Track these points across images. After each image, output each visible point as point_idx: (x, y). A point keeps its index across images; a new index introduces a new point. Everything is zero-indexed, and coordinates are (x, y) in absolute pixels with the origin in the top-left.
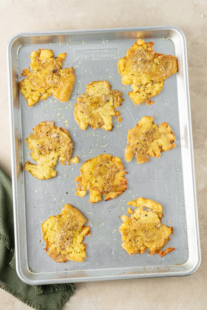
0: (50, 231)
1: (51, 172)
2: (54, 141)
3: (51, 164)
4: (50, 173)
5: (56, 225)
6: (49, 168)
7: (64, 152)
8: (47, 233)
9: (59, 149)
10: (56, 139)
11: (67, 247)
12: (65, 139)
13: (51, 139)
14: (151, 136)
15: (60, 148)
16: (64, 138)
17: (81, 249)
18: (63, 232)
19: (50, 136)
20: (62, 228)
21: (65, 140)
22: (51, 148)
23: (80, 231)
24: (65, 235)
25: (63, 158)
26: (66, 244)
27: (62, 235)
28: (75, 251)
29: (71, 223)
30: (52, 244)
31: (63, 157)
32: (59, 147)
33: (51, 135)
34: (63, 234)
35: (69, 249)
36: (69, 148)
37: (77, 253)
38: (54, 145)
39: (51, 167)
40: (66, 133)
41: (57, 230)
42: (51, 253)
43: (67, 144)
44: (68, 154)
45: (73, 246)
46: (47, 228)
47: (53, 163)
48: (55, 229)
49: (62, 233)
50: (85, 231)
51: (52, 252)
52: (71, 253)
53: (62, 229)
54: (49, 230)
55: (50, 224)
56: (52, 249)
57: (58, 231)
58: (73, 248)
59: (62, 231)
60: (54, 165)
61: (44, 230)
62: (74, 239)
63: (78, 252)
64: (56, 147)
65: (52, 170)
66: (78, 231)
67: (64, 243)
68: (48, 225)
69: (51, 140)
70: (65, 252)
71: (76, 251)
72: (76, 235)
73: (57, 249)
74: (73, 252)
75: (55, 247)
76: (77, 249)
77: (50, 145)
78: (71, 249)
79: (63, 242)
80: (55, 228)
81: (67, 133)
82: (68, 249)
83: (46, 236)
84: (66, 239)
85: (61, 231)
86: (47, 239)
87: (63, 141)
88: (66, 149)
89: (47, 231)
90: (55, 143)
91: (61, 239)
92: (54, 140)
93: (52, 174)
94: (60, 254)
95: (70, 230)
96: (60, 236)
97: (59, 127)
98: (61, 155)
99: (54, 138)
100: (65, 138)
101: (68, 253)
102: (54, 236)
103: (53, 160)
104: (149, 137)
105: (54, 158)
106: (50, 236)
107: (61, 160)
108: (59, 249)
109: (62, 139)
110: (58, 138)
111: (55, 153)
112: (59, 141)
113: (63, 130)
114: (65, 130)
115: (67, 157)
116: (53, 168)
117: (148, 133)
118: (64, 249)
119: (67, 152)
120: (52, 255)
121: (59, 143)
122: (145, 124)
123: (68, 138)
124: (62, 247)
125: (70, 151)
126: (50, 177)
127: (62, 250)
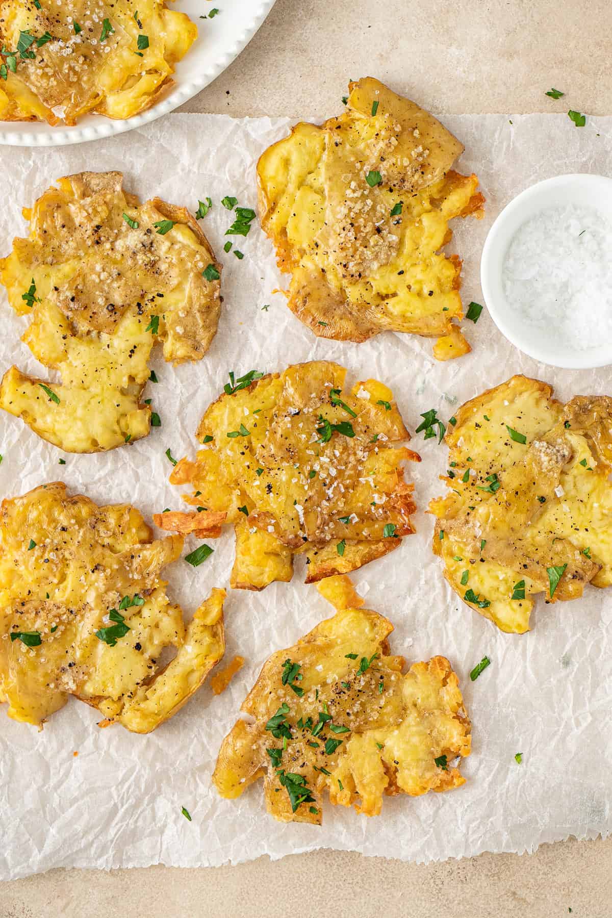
0: (298, 194)
1: (124, 415)
2: (133, 268)
3: (126, 379)
4: (123, 423)
5: (322, 167)
6: (118, 398)
7: (182, 315)
8: (283, 201)
9: (159, 300)
10: (140, 258)
11: (375, 265)
12: (179, 253)
13: (119, 257)
15: (161, 296)
16: (177, 247)
17: (439, 280)
18: (358, 194)
19: (112, 243)
20: (350, 175)
21: (182, 260)
22: (118, 299)
23: (436, 196)
24: (366, 209)
25: (178, 345)
26: (368, 253)
27: (350, 209)
28: (409, 287)
29: (393, 153)
30: (303, 253)
31: (178, 337)
32: (155, 294)
33: (117, 237)
34: (358, 206)
35: (382, 277)
36: (205, 296)
37: (419, 294)
38: (134, 285)
39: (123, 392)
40: (186, 224)
41: (327, 185)
42: (303, 293)
43: (192, 274)
44: (200, 322)
45: (402, 264)
46: (280, 178)
47: (133, 372)
48: (316, 185)
49: (355, 200)
50: (456, 200)
51: (308, 290)
52: (394, 295)
53: (353, 184)
54: (292, 187)
55: (294, 158)
56: (307, 276)
57: (331, 190)
58: (401, 273)
59: (354, 191)
60: (139, 380)
61: (270, 186)
62: (408, 233)
63: (426, 292)
64: (143, 296)
65: (127, 404)
66: (426, 196)
67: (361, 249)
68: (287, 163)
69: (115, 262)
70: (364, 293)
71: (415, 287)
72: (415, 212)
73: (330, 276)
74: (402, 293)
75: (321, 266)
76: (420, 276)
77: (115, 285)
78: (394, 277)
79: (358, 243)
80: (321, 179)
81: (190, 224)
82: (377, 277)
83: (275, 216)
84: (369, 229)
85: (349, 192)
86: (284, 232)
87: (171, 265)
88: (190, 298)
89: (283, 192)
90: (139, 275)
91: (349, 226)
92: (130, 262)
93: (127, 426)
94: (342, 300)
95: (391, 190)
96: (340, 216)
97: (148, 197)
98: (171, 333)
99: (128, 254)
100: (184, 247)
101: (383, 297)
102: (312, 217)
103: (130, 356)
104: (348, 711)
105: (135, 347)
106: (294, 215)
107: (171, 356)
108: (336, 275)
109: (168, 256)
110: (150, 251)
111: (140, 322)
112: (153, 264)
113: (171, 213)
114: (181, 213)
115: (195, 337)
116: (135, 396)
117: (346, 691)
118: (360, 275)
119: (194, 317)
120: (305, 302)
121: (158, 272)
122: (342, 643)
123: (193, 245)
124: (353, 268)
125: (209, 307)
126: (122, 439)
127: (351, 283)
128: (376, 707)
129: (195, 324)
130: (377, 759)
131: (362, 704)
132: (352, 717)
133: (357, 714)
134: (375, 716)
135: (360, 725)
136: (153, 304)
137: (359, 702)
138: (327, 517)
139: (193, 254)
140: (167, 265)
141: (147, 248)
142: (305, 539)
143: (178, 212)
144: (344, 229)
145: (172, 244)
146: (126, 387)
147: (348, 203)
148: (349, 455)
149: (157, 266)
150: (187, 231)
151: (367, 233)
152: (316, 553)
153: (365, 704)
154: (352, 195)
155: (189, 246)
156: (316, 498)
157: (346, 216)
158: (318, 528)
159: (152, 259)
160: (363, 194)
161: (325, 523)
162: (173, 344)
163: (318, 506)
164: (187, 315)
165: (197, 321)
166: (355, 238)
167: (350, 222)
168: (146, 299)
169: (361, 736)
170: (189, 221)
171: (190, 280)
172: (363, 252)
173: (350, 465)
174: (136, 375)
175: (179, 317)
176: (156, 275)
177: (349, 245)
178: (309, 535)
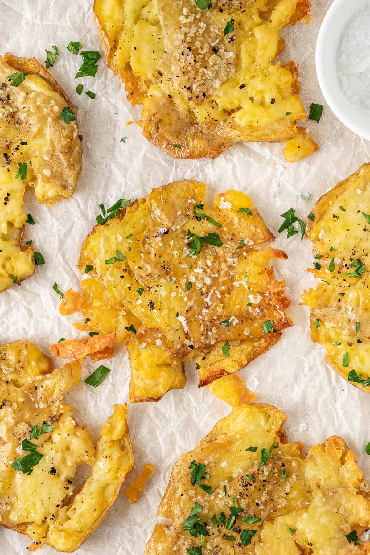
0: (136, 28)
1: (8, 259)
3: (4, 225)
4: (8, 266)
7: (47, 158)
8: (123, 37)
9: (23, 148)
11: (217, 83)
12: (35, 102)
14: (265, 497)
15: (24, 143)
16: (31, 96)
17: (278, 87)
18: (191, 19)
20: (181, 2)
21: (38, 107)
23: (265, 9)
24: (201, 32)
25: (48, 186)
26: (209, 73)
27: (186, 34)
28: (252, 99)
30: (149, 83)
31: (47, 180)
32: (19, 144)
34: (193, 30)
35: (225, 93)
36: (66, 137)
37: (262, 104)
39: (4, 238)
40: (37, 74)
41: (161, 18)
42: (154, 120)
43: (50, 119)
44: (65, 163)
45: (242, 78)
46: (117, 16)
47: (11, 218)
48: (151, 17)
49: (189, 25)
51: (158, 116)
52: (239, 108)
53: (185, 11)
54: (129, 23)
56: (156, 103)
57: (165, 19)
58: (242, 87)
59: (187, 17)
60: (17, 225)
61: (108, 25)
62: (243, 47)
63: (268, 100)
64: (8, 147)
66: (254, 10)
67: (201, 70)
70: (211, 111)
71: (257, 98)
72: (247, 27)
73: (177, 101)
74: (247, 105)
75: (167, 93)
76: (260, 87)
78: (236, 92)
79: (198, 65)
80: (154, 11)
81: (41, 73)
82: (221, 94)
83: (117, 53)
84: (206, 50)
85: (182, 18)
86: (128, 67)
87: (29, 113)
88: (52, 142)
89: (122, 29)
91: (187, 51)
93: (13, 268)
95: (221, 11)
96: (177, 43)
98: (39, 176)
100: (38, 94)
101: (229, 112)
102: (153, 48)
103: (6, 204)
104: (257, 501)
105: (8, 195)
106: (135, 49)
107: (43, 197)
108: (183, 99)
109: (25, 105)
110: (8, 103)
111: (9, 171)
112: (13, 115)
113: (22, 65)
114: (31, 64)
115: (62, 177)
116: (16, 239)
117: (252, 483)
118: (204, 95)
119: (58, 158)
120: (158, 128)
121: (18, 122)
122: (242, 438)
123: (48, 93)
124: (197, 90)
125: (70, 148)
126: (10, 281)
127: (197, 104)
128: (282, 494)
129: (60, 165)
130: (291, 543)
131: (269, 493)
132: (262, 507)
133: (265, 503)
134: (282, 503)
135: (270, 513)
136: (19, 152)
137: (265, 492)
138: (208, 323)
139: (47, 101)
140: (26, 114)
141: (5, 102)
142: (192, 347)
143: (28, 63)
144: (183, 54)
145: (27, 94)
146: (6, 233)
147: (183, 29)
148: (220, 263)
149: (17, 116)
150: (39, 80)
151: (205, 54)
152: (204, 358)
153: (272, 493)
154: (185, 21)
155: (43, 94)
156: (195, 307)
157: (183, 41)
158: (203, 335)
159: (11, 111)
160: (195, 19)
161: (208, 329)
162: (43, 186)
163: (199, 314)
164: (51, 158)
165: (62, 162)
166: (195, 61)
167: (187, 46)
168: (12, 149)
169: (273, 523)
170: (40, 71)
171: (49, 124)
172: (204, 73)
173: (223, 272)
174: (14, 221)
175: (44, 160)
176: (17, 126)
177: (190, 68)
178: (194, 343)
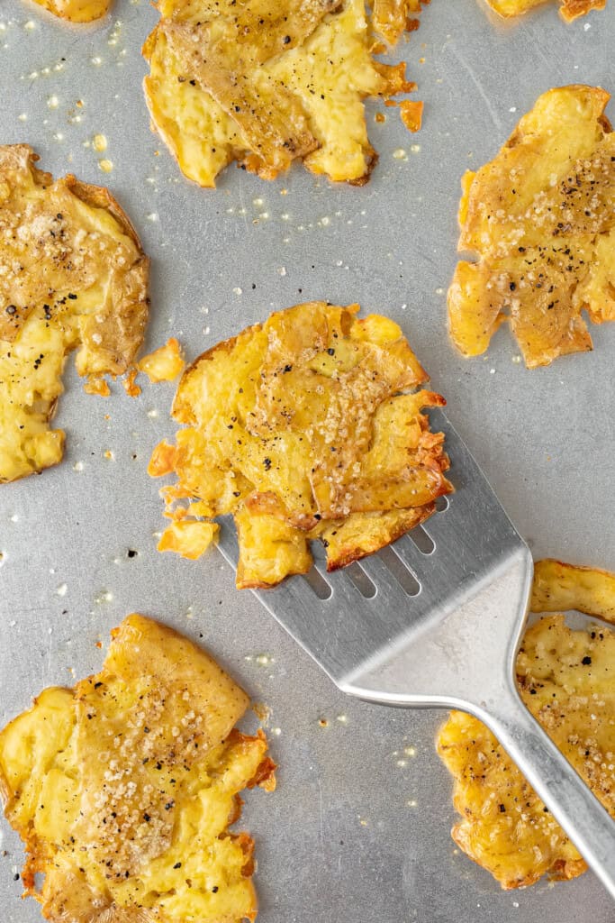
0: (45, 779)
1: (29, 438)
2: (40, 261)
3: (30, 395)
4: (28, 447)
5: (74, 743)
6: (21, 417)
7: (100, 320)
8: (27, 788)
9: (71, 302)
10: (49, 249)
11: (145, 861)
12: (97, 246)
13: (22, 247)
14: (595, 203)
15: (73, 297)
16: (94, 237)
17: (224, 871)
18: (118, 776)
19: (14, 230)
20: (108, 754)
21: (100, 253)
22: (20, 300)
23: (215, 766)
24: (130, 793)
25: (95, 356)
26: (136, 847)
27: (110, 796)
28: (188, 881)
29: (159, 722)
30: (56, 849)
31: (94, 347)
32: (66, 295)
33: (20, 222)
34: (120, 790)
35: (155, 873)
36: (129, 298)
37: (202, 891)
38: (41, 282)
39: (29, 411)
40: (105, 208)
41: (81, 767)
42: (57, 902)
43: (112, 271)
44: (122, 329)
45: (177, 854)
46: (23, 761)
47: (40, 386)
48: (69, 765)
49: (115, 784)
50: (242, 766)
51: (63, 896)
52: (171, 892)
53: (113, 764)
54: (37, 771)
55: (39, 735)
56: (63, 877)
57: (86, 771)
58: (178, 866)
59: (114, 773)
60: (47, 397)
61: (11, 772)
62: (183, 816)
63: (209, 887)
64: (51, 296)
65: (34, 425)
66: (202, 766)
67: (127, 842)
68: (30, 741)
69: (17, 254)
70: (133, 893)
71: (196, 883)
72: (190, 788)
73: (91, 876)
74: (182, 890)
75: (79, 865)
76: (200, 869)
77: (18, 281)
78: (170, 871)
79: (122, 837)
80: (73, 759)
81: (110, 208)
82: (148, 873)
83: (19, 808)
84: (135, 818)
85: (107, 774)
86: (31, 824)
87: (87, 258)
88: (110, 300)
89: (29, 776)
90: (46, 270)
91: (111, 818)
92: (36, 254)
93: (35, 452)
94: (109, 901)
95: (159, 767)
96: (99, 805)
97: (60, 175)
98: (85, 342)
99: (33, 244)
100: (102, 237)
101: (156, 895)
102: (65, 806)
103: (36, 367)
104: (585, 209)
105: (42, 356)
106: (42, 807)
107: (86, 369)
108: (99, 875)
109: (83, 248)
110: (61, 240)
111: (47, 326)
112: (64, 257)
113: (87, 193)
114: (101, 194)
115: (115, 348)
116: (44, 414)
117: (576, 188)
118: (127, 875)
119: (115, 323)
120: (61, 911)
121: (70, 267)
122: (555, 133)
123: (116, 237)
124: (118, 867)
125: (132, 311)
126: (29, 468)
127: (117, 882)
129: (115, 331)
131: (600, 198)
132: (593, 215)
133: (597, 210)
135: (605, 222)
136: (64, 307)
137: (595, 196)
138: (341, 487)
139: (112, 247)
140: (82, 259)
141: (57, 238)
142: (318, 517)
143: (96, 193)
144: (104, 821)
145: (89, 233)
146: (31, 405)
147: (108, 788)
148: (357, 409)
149: (68, 259)
150: (108, 218)
151: (132, 824)
152: (334, 533)
153: (603, 197)
154: (111, 779)
155: (109, 237)
156: (324, 467)
157: (106, 804)
158: (333, 502)
159: (63, 250)
160: (124, 776)
161: (340, 495)
162: (89, 355)
163: (329, 475)
164: (105, 321)
165: (118, 328)
166: (119, 830)
167: (111, 812)
168: (55, 299)
169: (609, 235)
170: (109, 205)
171: (110, 277)
172: (129, 847)
173: (360, 422)
174: (43, 391)
175: (96, 322)
176: (67, 270)
177: (112, 840)
178: (322, 512)
